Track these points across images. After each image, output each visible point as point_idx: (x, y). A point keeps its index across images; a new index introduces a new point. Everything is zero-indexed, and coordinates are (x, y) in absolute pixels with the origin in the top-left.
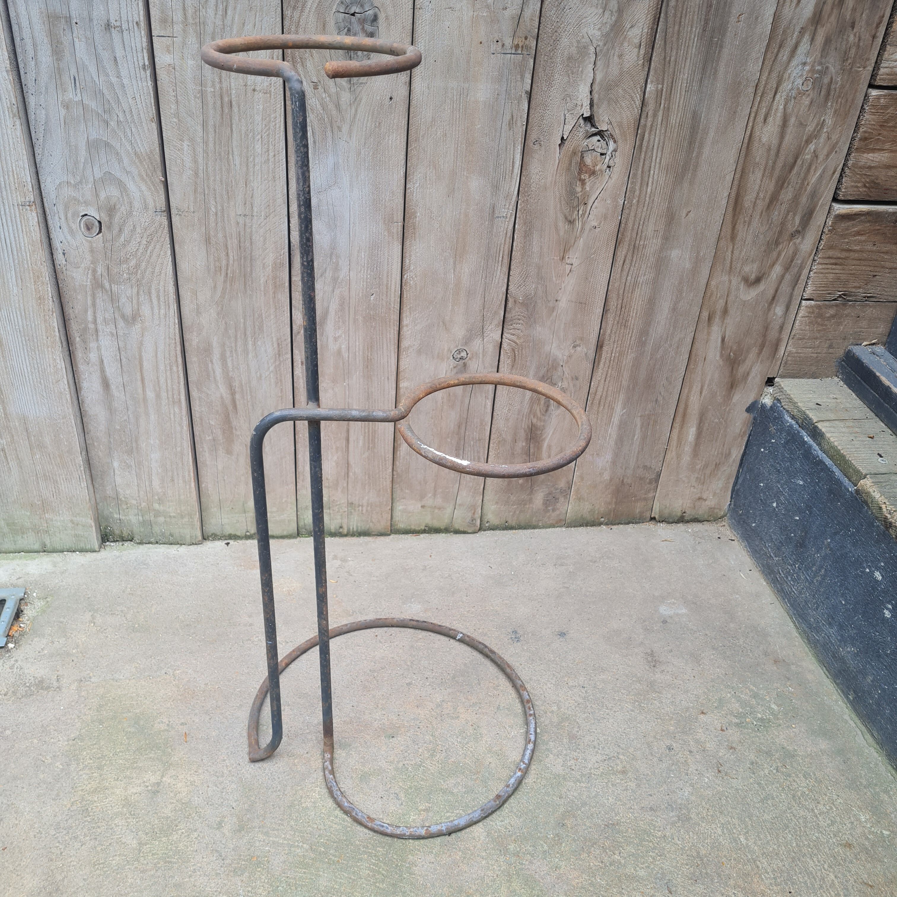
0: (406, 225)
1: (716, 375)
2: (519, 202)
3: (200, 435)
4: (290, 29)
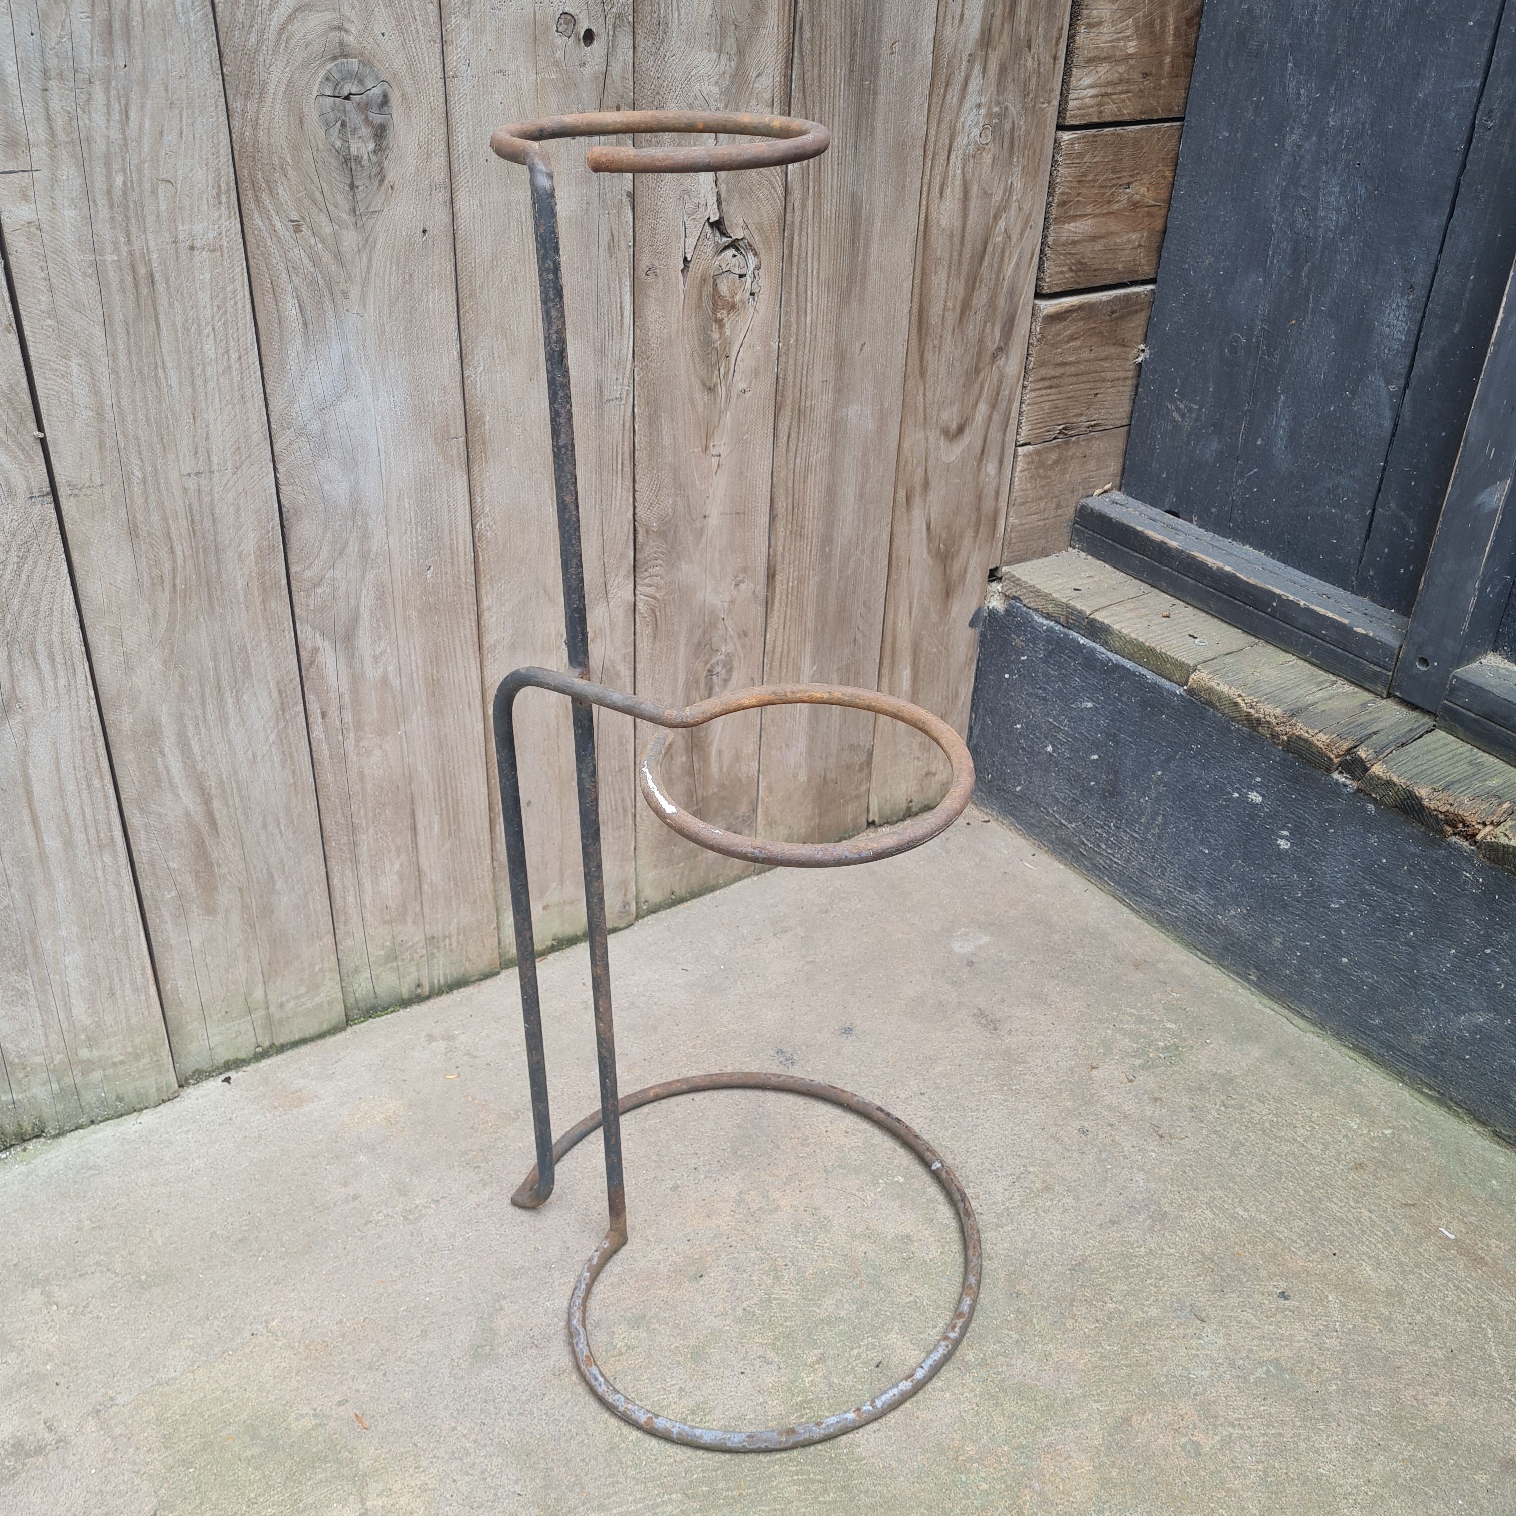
0: (470, 438)
1: (927, 583)
2: (636, 369)
4: (242, 134)
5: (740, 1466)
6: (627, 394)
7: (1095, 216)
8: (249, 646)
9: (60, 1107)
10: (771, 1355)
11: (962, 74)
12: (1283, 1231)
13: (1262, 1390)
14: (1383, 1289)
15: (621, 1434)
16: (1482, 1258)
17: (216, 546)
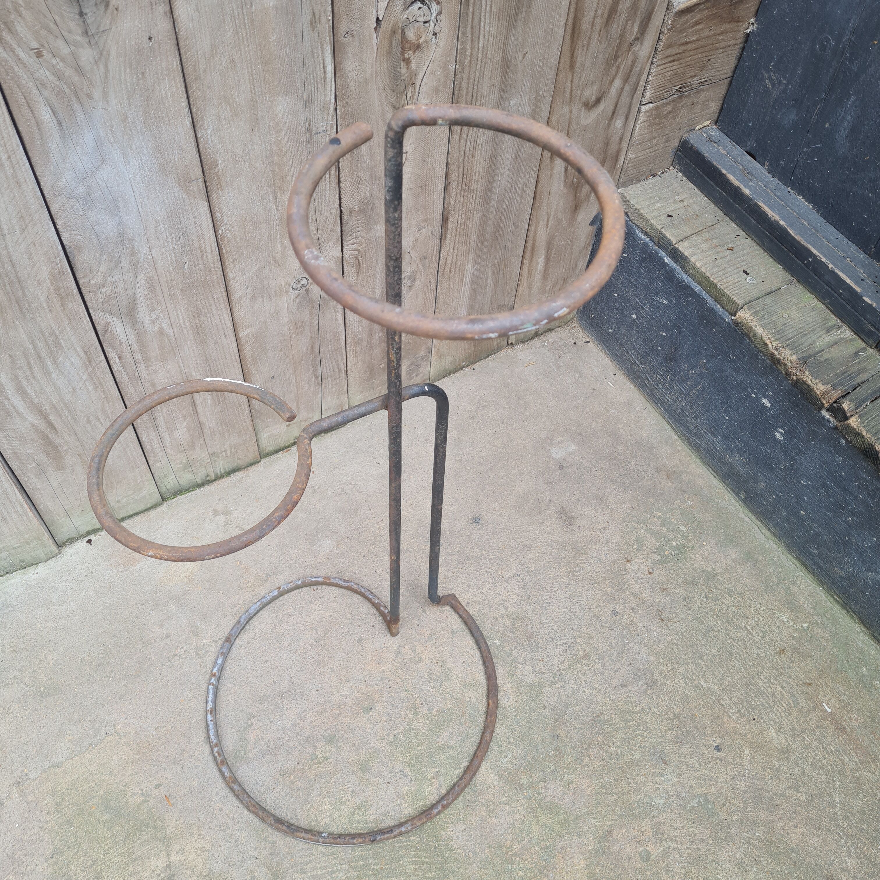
0: (207, 177)
1: (561, 204)
2: (338, 108)
3: (19, 468)
6: (332, 126)
8: (57, 332)
10: (407, 770)
12: (726, 700)
13: (693, 816)
14: (779, 747)
15: (317, 820)
16: (844, 728)
17: (18, 279)
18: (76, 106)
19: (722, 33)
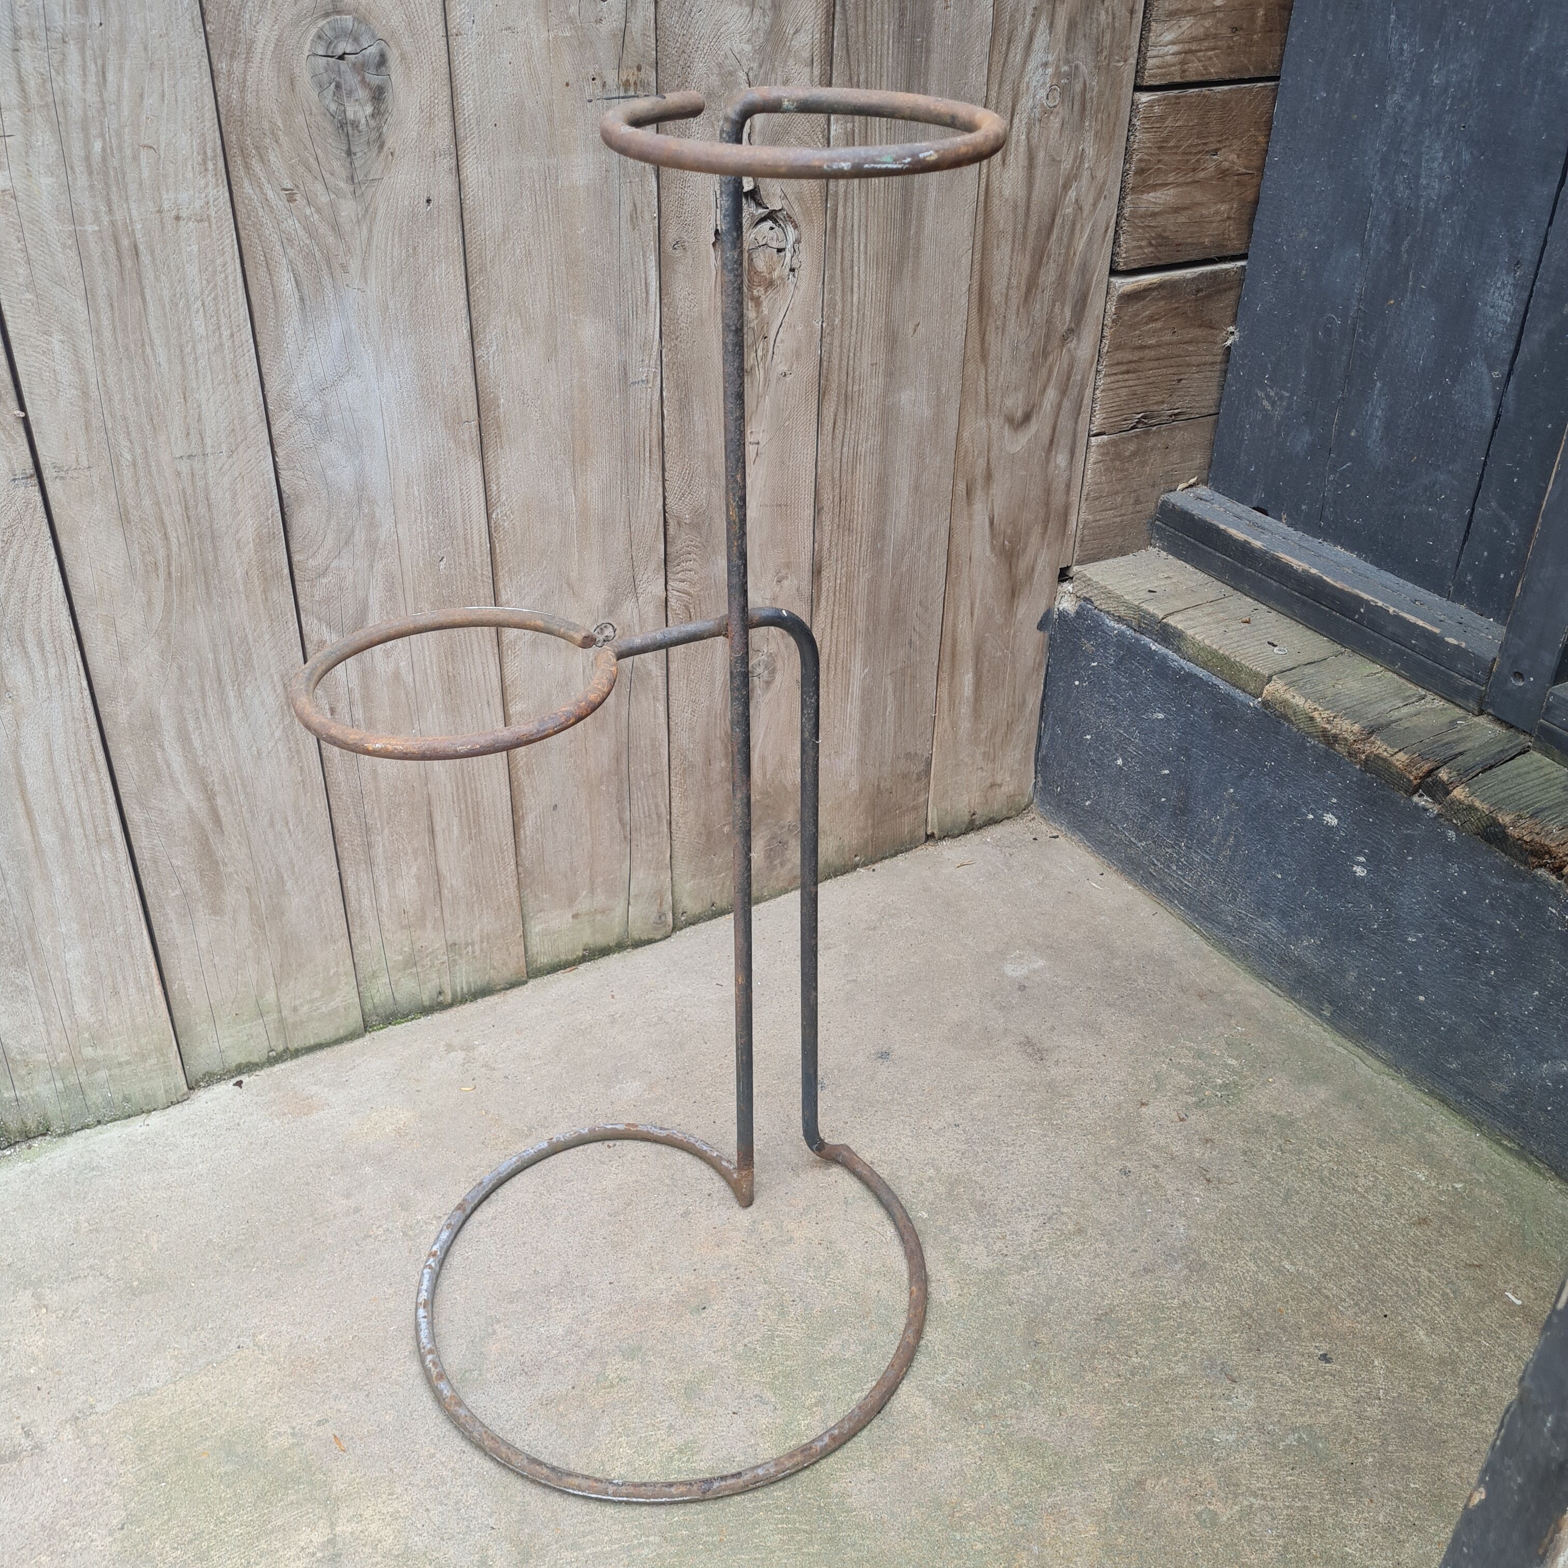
0: (483, 423)
1: (990, 582)
2: (664, 351)
3: (156, 892)
4: (229, 97)
5: (723, 1510)
6: (655, 377)
7: (1179, 185)
8: (250, 638)
9: (65, 1106)
10: (768, 1395)
11: (1027, 30)
12: (1331, 1288)
13: (1291, 1459)
14: (1436, 1356)
17: (212, 533)
18: (326, 280)
19: (1190, 342)
